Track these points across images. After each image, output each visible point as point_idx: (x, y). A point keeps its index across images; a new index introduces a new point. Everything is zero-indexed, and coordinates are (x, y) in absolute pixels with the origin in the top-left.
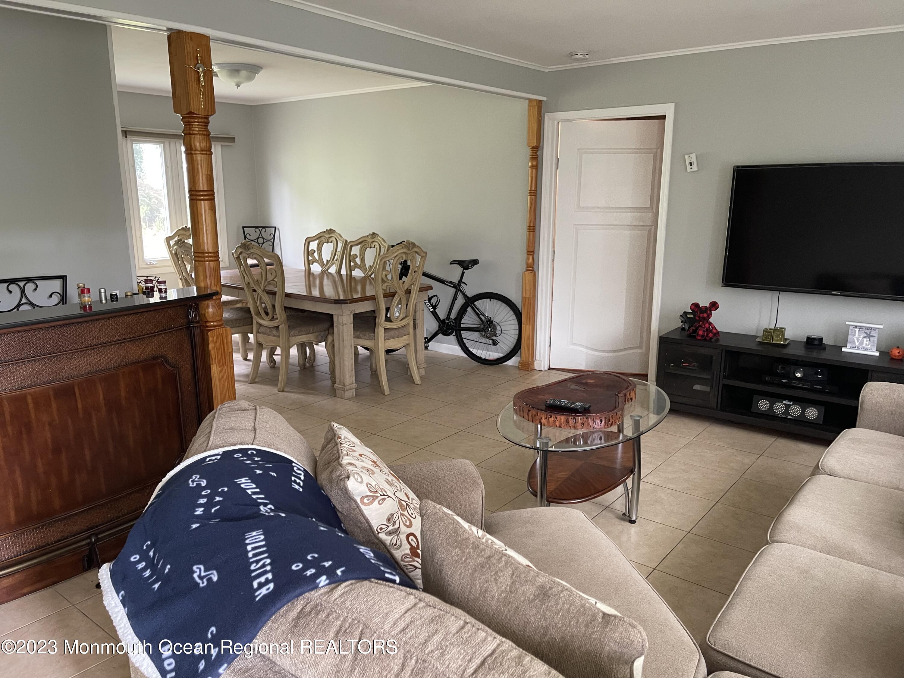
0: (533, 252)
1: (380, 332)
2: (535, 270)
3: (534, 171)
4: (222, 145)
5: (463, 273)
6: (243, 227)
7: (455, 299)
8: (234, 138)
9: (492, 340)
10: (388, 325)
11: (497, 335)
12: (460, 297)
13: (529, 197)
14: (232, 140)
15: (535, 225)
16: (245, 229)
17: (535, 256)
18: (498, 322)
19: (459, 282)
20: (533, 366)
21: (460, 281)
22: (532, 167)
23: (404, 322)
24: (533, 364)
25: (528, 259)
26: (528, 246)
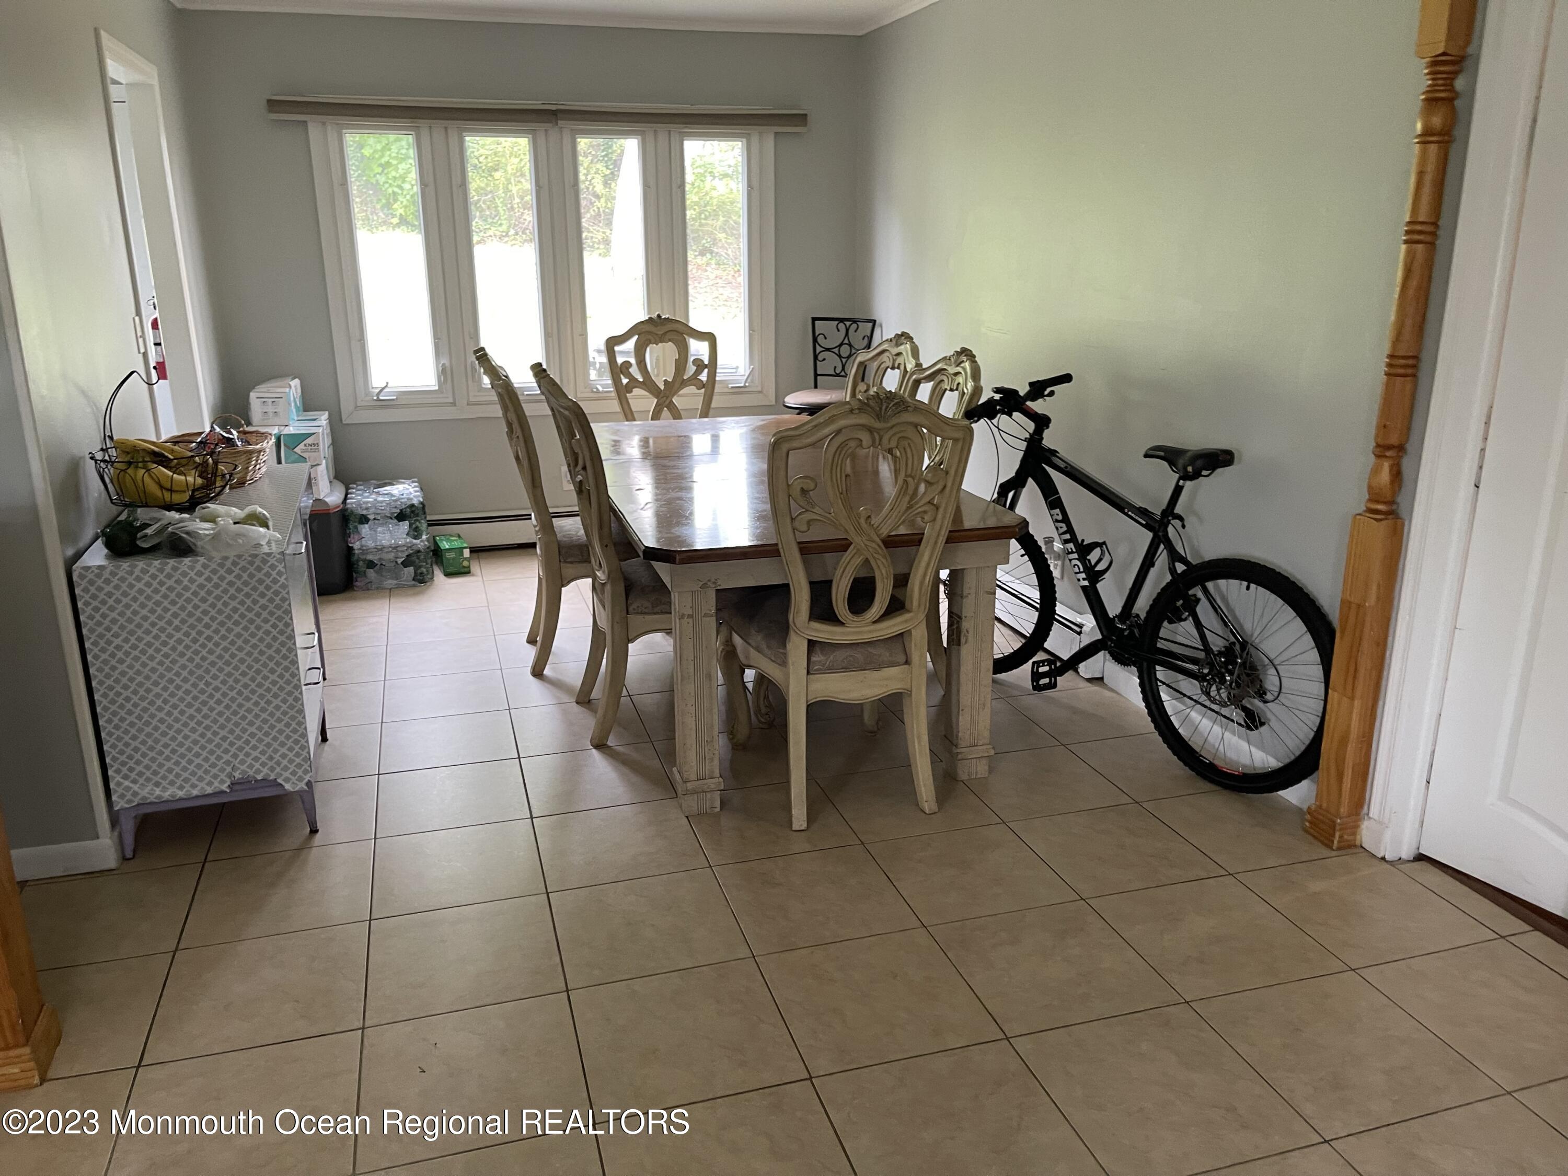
0: (1401, 449)
1: (797, 648)
2: (1403, 512)
3: (1433, 148)
4: (776, 134)
5: (1178, 490)
6: (814, 320)
7: (1148, 562)
8: (806, 115)
9: (1244, 709)
10: (823, 632)
11: (1269, 697)
12: (1162, 558)
13: (1404, 247)
14: (801, 119)
15: (1420, 350)
16: (817, 322)
17: (1406, 463)
18: (1272, 656)
19: (1164, 513)
20: (1354, 834)
21: (1169, 512)
22: (1427, 132)
23: (887, 628)
24: (1358, 827)
25: (1376, 471)
26: (1383, 427)
